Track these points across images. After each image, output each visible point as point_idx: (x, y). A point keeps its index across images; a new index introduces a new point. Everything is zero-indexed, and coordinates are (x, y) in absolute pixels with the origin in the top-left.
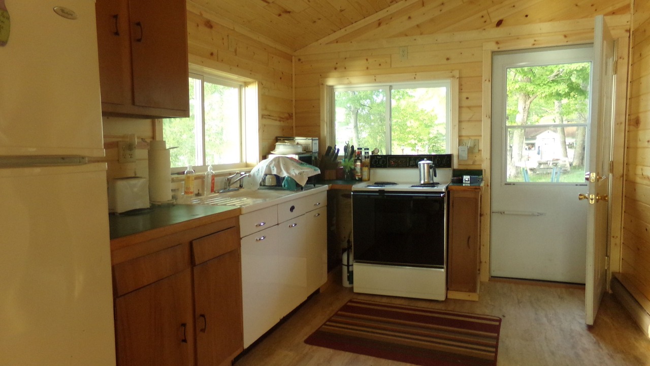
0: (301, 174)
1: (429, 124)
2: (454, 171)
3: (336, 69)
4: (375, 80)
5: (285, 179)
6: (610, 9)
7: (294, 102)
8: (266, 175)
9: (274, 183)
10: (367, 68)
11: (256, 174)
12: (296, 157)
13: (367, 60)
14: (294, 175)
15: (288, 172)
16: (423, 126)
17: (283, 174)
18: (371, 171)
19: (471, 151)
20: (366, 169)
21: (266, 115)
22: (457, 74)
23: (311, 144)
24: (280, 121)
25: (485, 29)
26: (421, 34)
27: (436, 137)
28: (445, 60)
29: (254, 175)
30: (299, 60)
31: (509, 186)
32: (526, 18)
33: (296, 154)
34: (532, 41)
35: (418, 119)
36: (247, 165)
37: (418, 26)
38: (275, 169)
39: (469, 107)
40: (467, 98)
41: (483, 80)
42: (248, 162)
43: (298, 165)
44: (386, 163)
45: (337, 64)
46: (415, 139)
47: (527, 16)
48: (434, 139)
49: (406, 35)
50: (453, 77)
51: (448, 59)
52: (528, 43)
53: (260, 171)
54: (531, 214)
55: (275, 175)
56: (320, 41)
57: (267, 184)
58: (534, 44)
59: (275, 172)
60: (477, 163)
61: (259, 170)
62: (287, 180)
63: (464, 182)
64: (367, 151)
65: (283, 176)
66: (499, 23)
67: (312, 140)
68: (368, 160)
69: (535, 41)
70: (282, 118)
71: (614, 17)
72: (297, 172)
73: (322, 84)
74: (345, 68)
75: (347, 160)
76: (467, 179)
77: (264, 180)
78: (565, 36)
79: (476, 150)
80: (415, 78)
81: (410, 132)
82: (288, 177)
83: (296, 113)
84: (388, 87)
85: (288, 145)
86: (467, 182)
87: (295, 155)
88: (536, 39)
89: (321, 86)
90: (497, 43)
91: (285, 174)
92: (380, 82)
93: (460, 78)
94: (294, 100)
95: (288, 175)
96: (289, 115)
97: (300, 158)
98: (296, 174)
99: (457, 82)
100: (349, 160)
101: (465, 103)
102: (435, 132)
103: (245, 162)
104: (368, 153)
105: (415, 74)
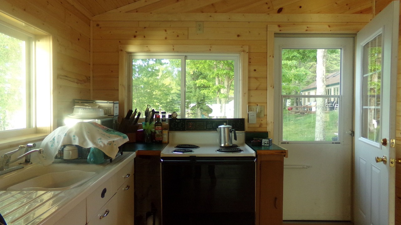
0: (110, 144)
1: (168, 93)
2: (247, 133)
3: (135, 37)
4: (173, 49)
5: (91, 151)
6: (359, 9)
7: (91, 66)
8: (64, 146)
9: (76, 156)
10: (166, 38)
11: (50, 145)
12: (98, 122)
13: (166, 31)
14: (102, 145)
15: (94, 143)
16: (164, 94)
17: (87, 144)
18: (170, 133)
19: (258, 115)
20: (165, 132)
21: (63, 76)
22: (246, 48)
23: (112, 108)
24: (77, 83)
25: (269, 14)
26: (216, 12)
27: (171, 102)
28: (236, 36)
29: (47, 145)
30: (98, 25)
31: (284, 144)
32: (300, 8)
33: (98, 118)
34: (305, 27)
35: (160, 90)
36: (37, 131)
37: (212, 5)
38: (77, 139)
39: (256, 78)
40: (255, 70)
41: (268, 56)
42: (38, 126)
43: (104, 133)
44: (185, 126)
45: (136, 32)
46: (158, 103)
47: (300, 7)
48: (170, 103)
49: (202, 12)
50: (244, 51)
51: (238, 36)
52: (302, 29)
53: (56, 141)
54: (302, 167)
55: (77, 146)
56: (119, 9)
57: (65, 157)
58: (307, 30)
59: (76, 143)
60: (264, 126)
61: (54, 139)
62: (93, 153)
63: (263, 144)
64: (164, 115)
65: (89, 147)
66: (280, 10)
67: (114, 103)
68: (167, 123)
69: (308, 27)
70: (79, 80)
71: (362, 15)
72: (106, 142)
73: (122, 50)
74: (144, 37)
75: (148, 123)
76: (266, 142)
77: (61, 152)
78: (329, 26)
79: (262, 115)
80: (210, 50)
81: (155, 98)
82: (95, 148)
83: (93, 77)
84: (184, 57)
85: (89, 109)
86: (266, 145)
87: (97, 120)
88: (308, 26)
89: (120, 52)
90: (279, 26)
91: (90, 145)
92: (178, 52)
93: (249, 53)
94: (91, 64)
95: (94, 146)
96: (87, 78)
97: (104, 123)
98: (104, 144)
99: (247, 56)
100: (150, 124)
101: (253, 74)
102: (171, 98)
103: (34, 126)
104: (165, 116)
105: (210, 46)
